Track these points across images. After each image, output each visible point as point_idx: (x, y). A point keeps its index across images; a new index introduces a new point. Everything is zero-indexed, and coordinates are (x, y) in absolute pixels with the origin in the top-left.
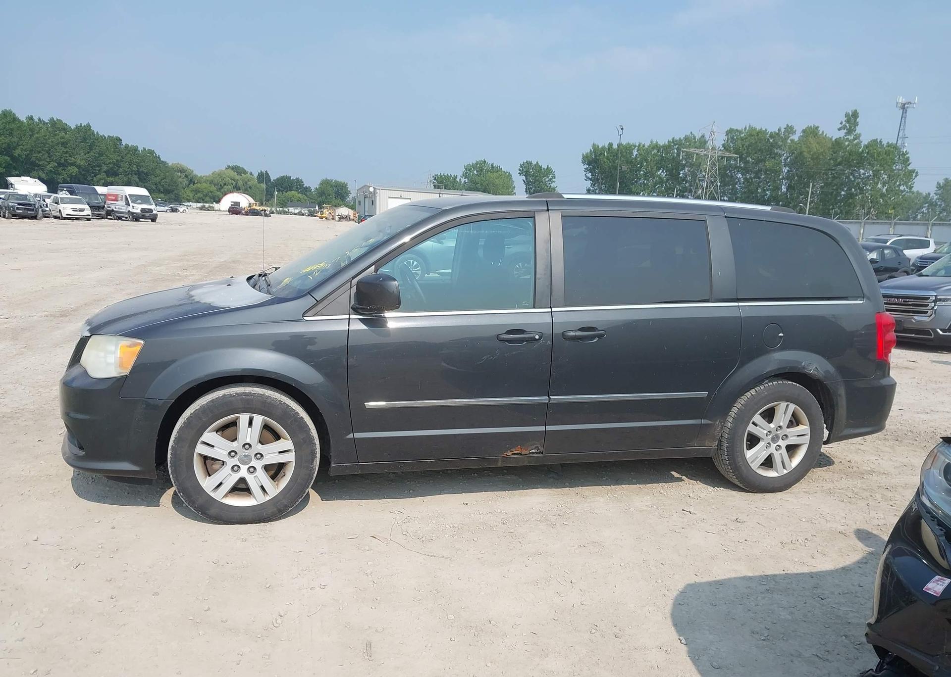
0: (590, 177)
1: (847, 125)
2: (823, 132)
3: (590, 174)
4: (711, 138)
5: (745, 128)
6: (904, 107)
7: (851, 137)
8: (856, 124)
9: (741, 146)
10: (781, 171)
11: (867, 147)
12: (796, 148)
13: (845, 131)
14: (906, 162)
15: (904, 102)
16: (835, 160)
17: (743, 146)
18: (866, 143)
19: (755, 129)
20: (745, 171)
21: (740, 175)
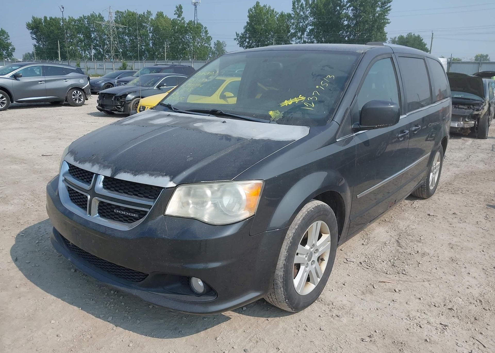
0: (35, 37)
1: (178, 12)
2: (166, 15)
3: (35, 35)
4: (110, 16)
5: (125, 11)
6: (195, 5)
7: (180, 19)
8: (182, 12)
9: (125, 21)
10: (148, 35)
11: (188, 24)
12: (155, 23)
13: (177, 15)
14: (206, 32)
15: (195, 2)
16: (174, 30)
17: (126, 21)
18: (188, 22)
19: (131, 12)
20: (129, 35)
21: (127, 38)
